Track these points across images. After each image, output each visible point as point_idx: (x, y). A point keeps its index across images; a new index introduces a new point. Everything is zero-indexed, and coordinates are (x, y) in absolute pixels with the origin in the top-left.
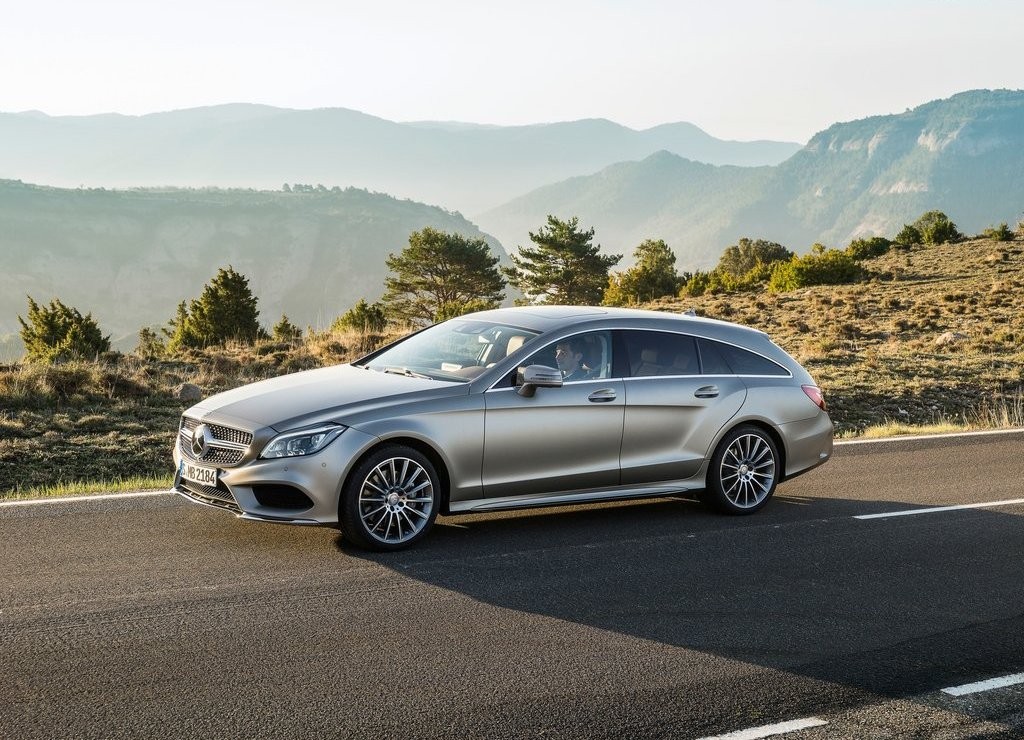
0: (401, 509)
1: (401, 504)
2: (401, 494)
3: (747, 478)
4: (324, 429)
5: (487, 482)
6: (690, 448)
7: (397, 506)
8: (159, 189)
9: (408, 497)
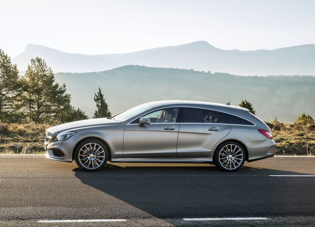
0: (94, 159)
1: (94, 157)
2: (94, 154)
3: (232, 159)
4: (70, 133)
5: (125, 153)
6: (205, 147)
7: (93, 158)
8: (277, 76)
9: (97, 155)
